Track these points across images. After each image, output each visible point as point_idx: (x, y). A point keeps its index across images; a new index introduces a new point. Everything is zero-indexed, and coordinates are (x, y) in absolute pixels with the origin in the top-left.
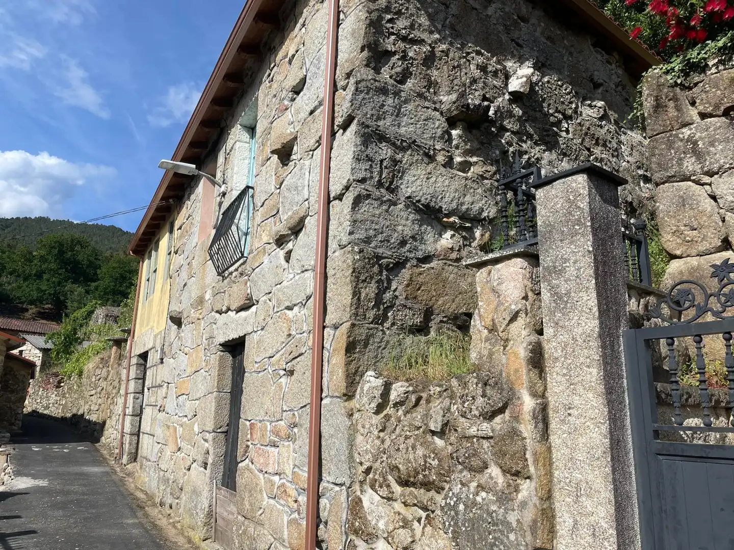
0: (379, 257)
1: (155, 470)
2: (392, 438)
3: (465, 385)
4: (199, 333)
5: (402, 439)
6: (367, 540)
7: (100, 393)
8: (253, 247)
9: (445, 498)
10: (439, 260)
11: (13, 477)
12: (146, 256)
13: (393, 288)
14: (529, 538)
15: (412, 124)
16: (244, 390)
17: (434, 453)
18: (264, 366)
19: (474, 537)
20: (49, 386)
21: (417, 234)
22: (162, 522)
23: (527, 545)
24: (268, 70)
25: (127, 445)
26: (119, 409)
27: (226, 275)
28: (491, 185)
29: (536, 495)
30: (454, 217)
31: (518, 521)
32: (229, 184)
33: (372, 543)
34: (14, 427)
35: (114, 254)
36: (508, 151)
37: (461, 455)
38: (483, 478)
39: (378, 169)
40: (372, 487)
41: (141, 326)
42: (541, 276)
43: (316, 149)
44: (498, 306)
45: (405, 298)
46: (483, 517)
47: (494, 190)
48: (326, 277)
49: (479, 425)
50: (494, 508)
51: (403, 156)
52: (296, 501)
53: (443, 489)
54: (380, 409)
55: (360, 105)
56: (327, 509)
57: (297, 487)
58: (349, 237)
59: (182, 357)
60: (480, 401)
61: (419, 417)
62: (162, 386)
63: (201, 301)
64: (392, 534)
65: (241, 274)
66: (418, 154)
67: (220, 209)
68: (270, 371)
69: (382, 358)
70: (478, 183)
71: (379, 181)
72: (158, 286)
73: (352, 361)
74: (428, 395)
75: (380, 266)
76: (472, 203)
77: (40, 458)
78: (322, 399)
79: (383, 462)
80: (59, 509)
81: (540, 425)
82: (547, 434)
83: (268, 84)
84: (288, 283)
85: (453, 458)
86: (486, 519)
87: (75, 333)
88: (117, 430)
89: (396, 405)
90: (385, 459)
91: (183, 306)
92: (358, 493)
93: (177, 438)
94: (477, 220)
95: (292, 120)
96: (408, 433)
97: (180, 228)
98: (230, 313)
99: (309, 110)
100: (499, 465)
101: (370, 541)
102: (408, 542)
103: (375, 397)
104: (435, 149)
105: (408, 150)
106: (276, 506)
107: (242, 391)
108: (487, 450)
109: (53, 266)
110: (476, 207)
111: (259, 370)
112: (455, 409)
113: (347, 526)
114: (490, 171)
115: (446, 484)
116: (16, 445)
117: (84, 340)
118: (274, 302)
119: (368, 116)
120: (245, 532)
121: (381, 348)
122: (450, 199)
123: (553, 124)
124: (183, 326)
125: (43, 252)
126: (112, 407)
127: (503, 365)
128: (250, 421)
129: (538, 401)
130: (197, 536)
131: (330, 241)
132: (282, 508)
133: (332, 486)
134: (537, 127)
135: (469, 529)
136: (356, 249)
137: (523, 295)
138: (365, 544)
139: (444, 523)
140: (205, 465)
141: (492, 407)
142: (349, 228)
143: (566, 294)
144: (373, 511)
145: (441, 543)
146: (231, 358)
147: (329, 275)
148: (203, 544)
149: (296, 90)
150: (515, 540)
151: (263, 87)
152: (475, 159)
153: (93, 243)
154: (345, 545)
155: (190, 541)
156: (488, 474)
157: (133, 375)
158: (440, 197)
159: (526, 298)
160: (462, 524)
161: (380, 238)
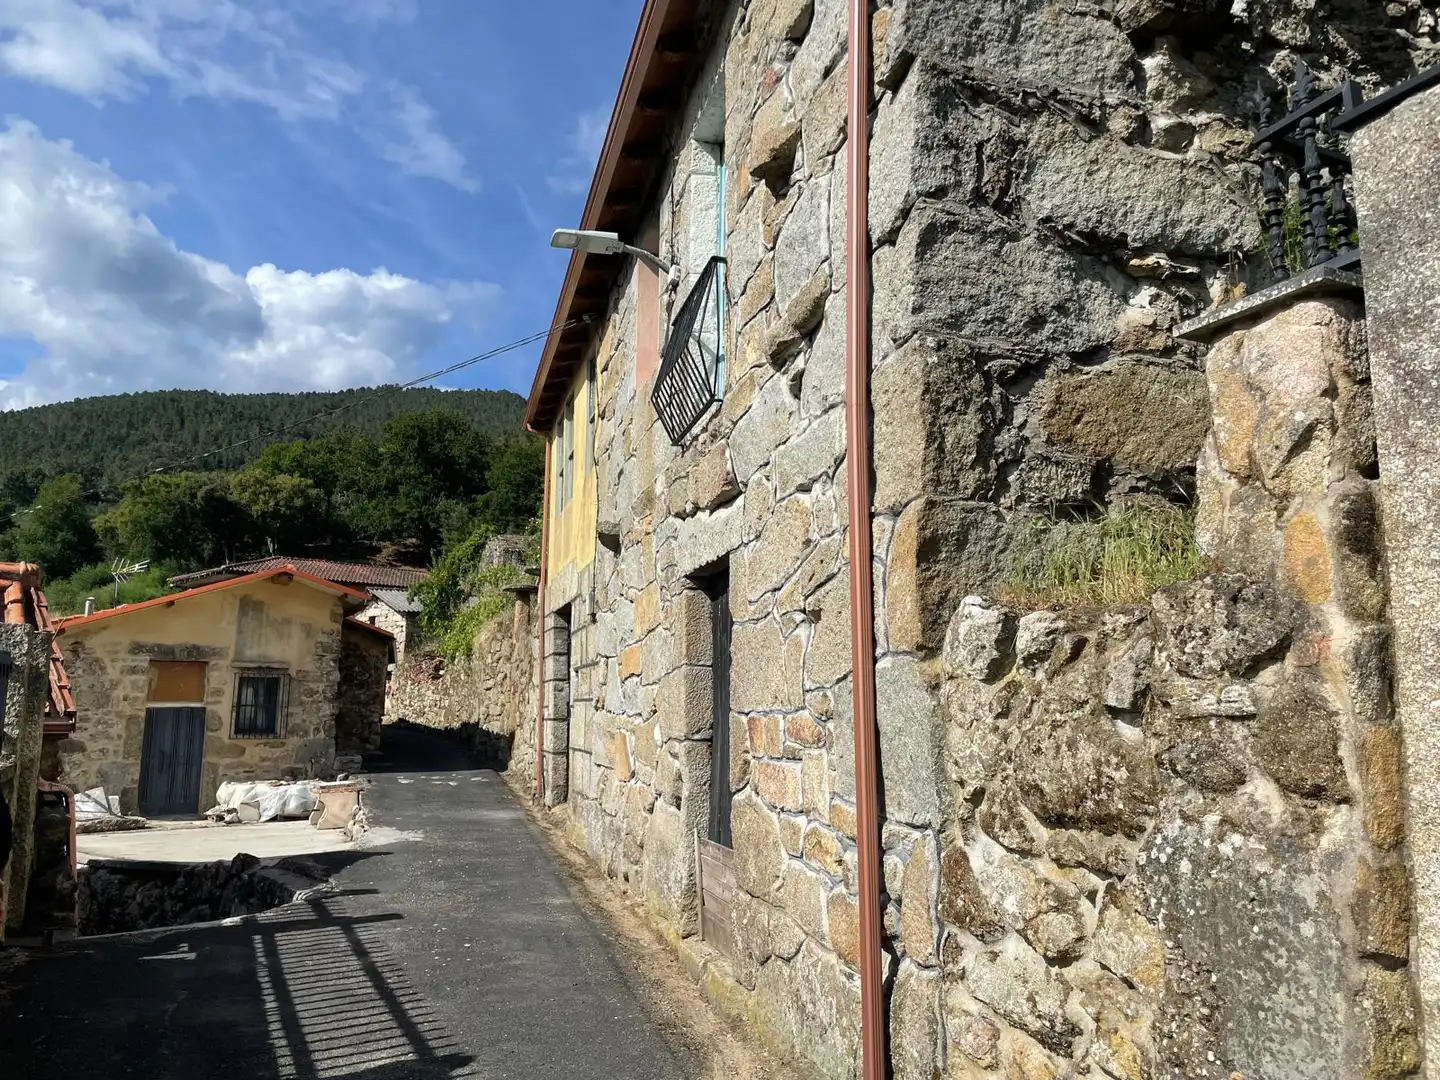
0: (982, 358)
1: (596, 814)
2: (1024, 729)
3: (1186, 606)
4: (650, 559)
5: (1046, 729)
6: (982, 936)
7: (502, 685)
8: (732, 379)
9: (1148, 848)
10: (1123, 354)
11: (366, 827)
12: (556, 431)
13: (1018, 421)
14: (1348, 930)
15: (1048, 55)
16: (734, 658)
17: (1117, 754)
18: (766, 607)
19: (1216, 930)
20: (421, 676)
21: (1069, 300)
22: (612, 903)
23: (1344, 947)
24: (740, 9)
25: (551, 773)
26: (532, 710)
27: (688, 443)
28: (1246, 174)
29: (1365, 839)
30: (1157, 255)
31: (1321, 895)
32: (682, 263)
33: (993, 942)
34: (369, 746)
35: (512, 441)
36: (1283, 92)
37: (1181, 756)
38: (1236, 805)
39: (973, 164)
40: (988, 830)
41: (557, 559)
42: (1370, 336)
43: (839, 148)
44: (1262, 418)
45: (1047, 442)
46: (1237, 886)
47: (1254, 185)
48: (870, 413)
49: (1221, 691)
50: (1262, 867)
51: (1029, 130)
52: (840, 862)
53: (1141, 829)
54: (995, 671)
55: (927, 27)
56: (900, 875)
57: (840, 834)
58: (913, 318)
59: (626, 608)
60: (1222, 637)
61: (1081, 681)
62: (597, 663)
63: (648, 499)
64: (1033, 923)
65: (714, 436)
66: (1065, 121)
67: (669, 316)
68: (777, 616)
69: (998, 570)
70: (1213, 173)
71: (977, 190)
72: (579, 482)
73: (932, 578)
74: (1099, 634)
75: (987, 375)
76: (1200, 220)
77: (410, 795)
78: (875, 661)
79: (1006, 778)
80: (441, 878)
81: (1374, 683)
82: (1392, 703)
83: (743, 39)
84: (799, 439)
85: (1161, 764)
86: (1243, 891)
87: (456, 584)
88: (532, 746)
89: (1029, 660)
90: (1010, 772)
91: (619, 513)
92: (960, 843)
93: (627, 755)
94: (1213, 259)
95: (790, 100)
96: (1058, 716)
97: (605, 369)
98: (699, 514)
99: (821, 66)
100: (1272, 775)
101: (988, 938)
102: (1069, 939)
103: (984, 647)
104: (1104, 105)
105: (1039, 113)
106: (805, 873)
107: (731, 661)
108: (1241, 744)
109: (412, 470)
110: (1208, 230)
111: (757, 616)
112: (1163, 660)
113: (940, 906)
114: (1240, 143)
115: (1147, 818)
116: (372, 775)
117: (470, 595)
118: (775, 480)
119: (946, 49)
120: (753, 921)
121: (996, 550)
122: (1145, 215)
123: (1398, 21)
124: (623, 550)
125: (395, 447)
126: (522, 709)
127: (1275, 553)
128: (747, 714)
129: (1367, 629)
130: (672, 930)
131: (875, 336)
132: (814, 875)
133: (906, 830)
134: (1356, 30)
135: (1204, 912)
136: (930, 341)
137: (1325, 384)
138: (979, 943)
139: (1146, 900)
140: (677, 801)
141: (1253, 647)
142: (913, 298)
143: (1434, 372)
144: (990, 878)
145: (1142, 942)
146: (709, 601)
147: (876, 406)
148: (683, 945)
149: (794, 36)
150: (1314, 936)
151: (732, 46)
152: (1202, 118)
153: (475, 426)
154: (938, 945)
155: (660, 938)
156: (1246, 796)
157: (549, 648)
158: (1120, 214)
159: (1331, 392)
160: (1187, 902)
161: (982, 314)
